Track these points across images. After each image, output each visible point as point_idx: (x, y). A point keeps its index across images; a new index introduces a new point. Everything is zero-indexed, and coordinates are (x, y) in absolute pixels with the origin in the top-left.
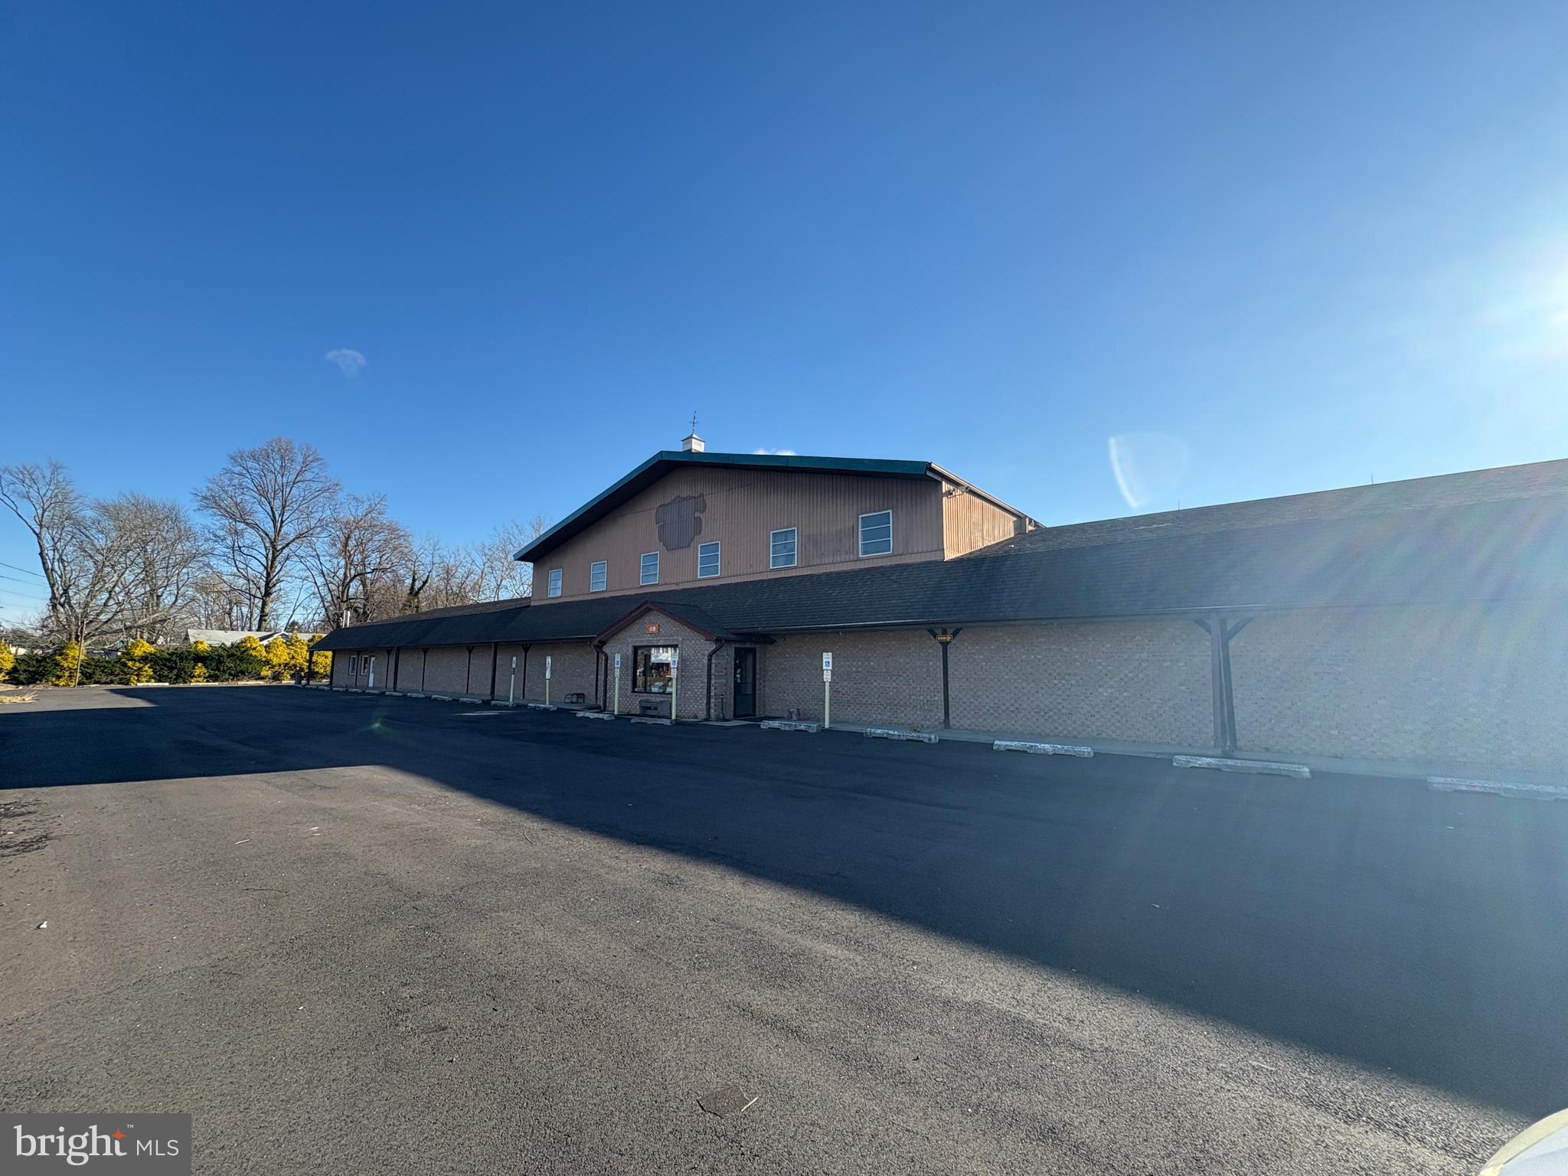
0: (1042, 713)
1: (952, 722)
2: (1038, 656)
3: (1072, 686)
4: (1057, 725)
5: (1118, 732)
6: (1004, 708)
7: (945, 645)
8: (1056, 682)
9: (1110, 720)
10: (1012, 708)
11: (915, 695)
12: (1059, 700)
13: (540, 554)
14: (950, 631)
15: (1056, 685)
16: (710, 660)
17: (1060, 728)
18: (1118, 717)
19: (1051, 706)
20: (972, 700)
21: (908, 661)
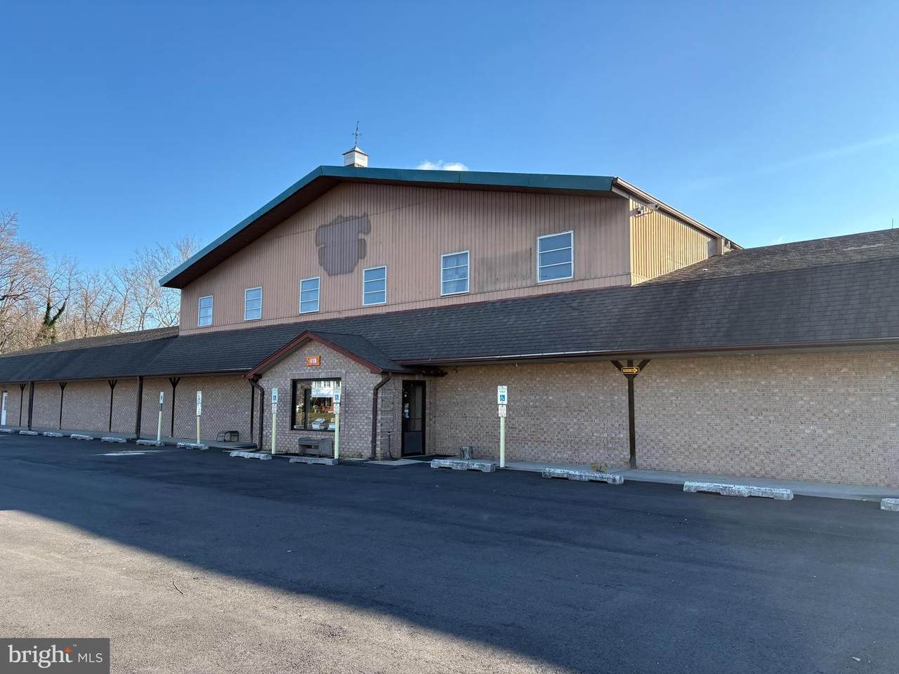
0: (737, 452)
1: (639, 461)
2: (734, 391)
3: (770, 422)
4: (753, 464)
5: (822, 473)
6: (695, 446)
7: (631, 377)
8: (753, 418)
9: (812, 460)
10: (704, 447)
11: (597, 432)
12: (756, 438)
13: (187, 280)
14: (636, 363)
15: (752, 421)
16: (376, 394)
17: (757, 468)
18: (822, 457)
19: (747, 445)
20: (661, 437)
21: (590, 395)
